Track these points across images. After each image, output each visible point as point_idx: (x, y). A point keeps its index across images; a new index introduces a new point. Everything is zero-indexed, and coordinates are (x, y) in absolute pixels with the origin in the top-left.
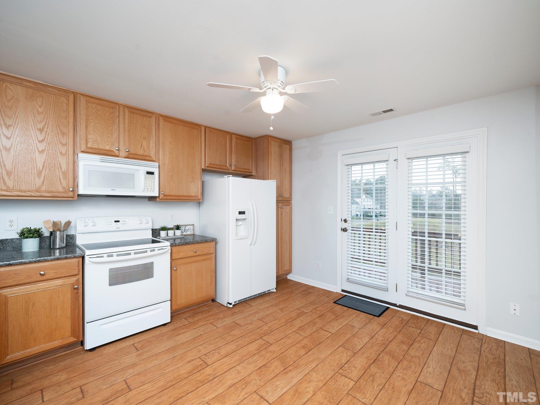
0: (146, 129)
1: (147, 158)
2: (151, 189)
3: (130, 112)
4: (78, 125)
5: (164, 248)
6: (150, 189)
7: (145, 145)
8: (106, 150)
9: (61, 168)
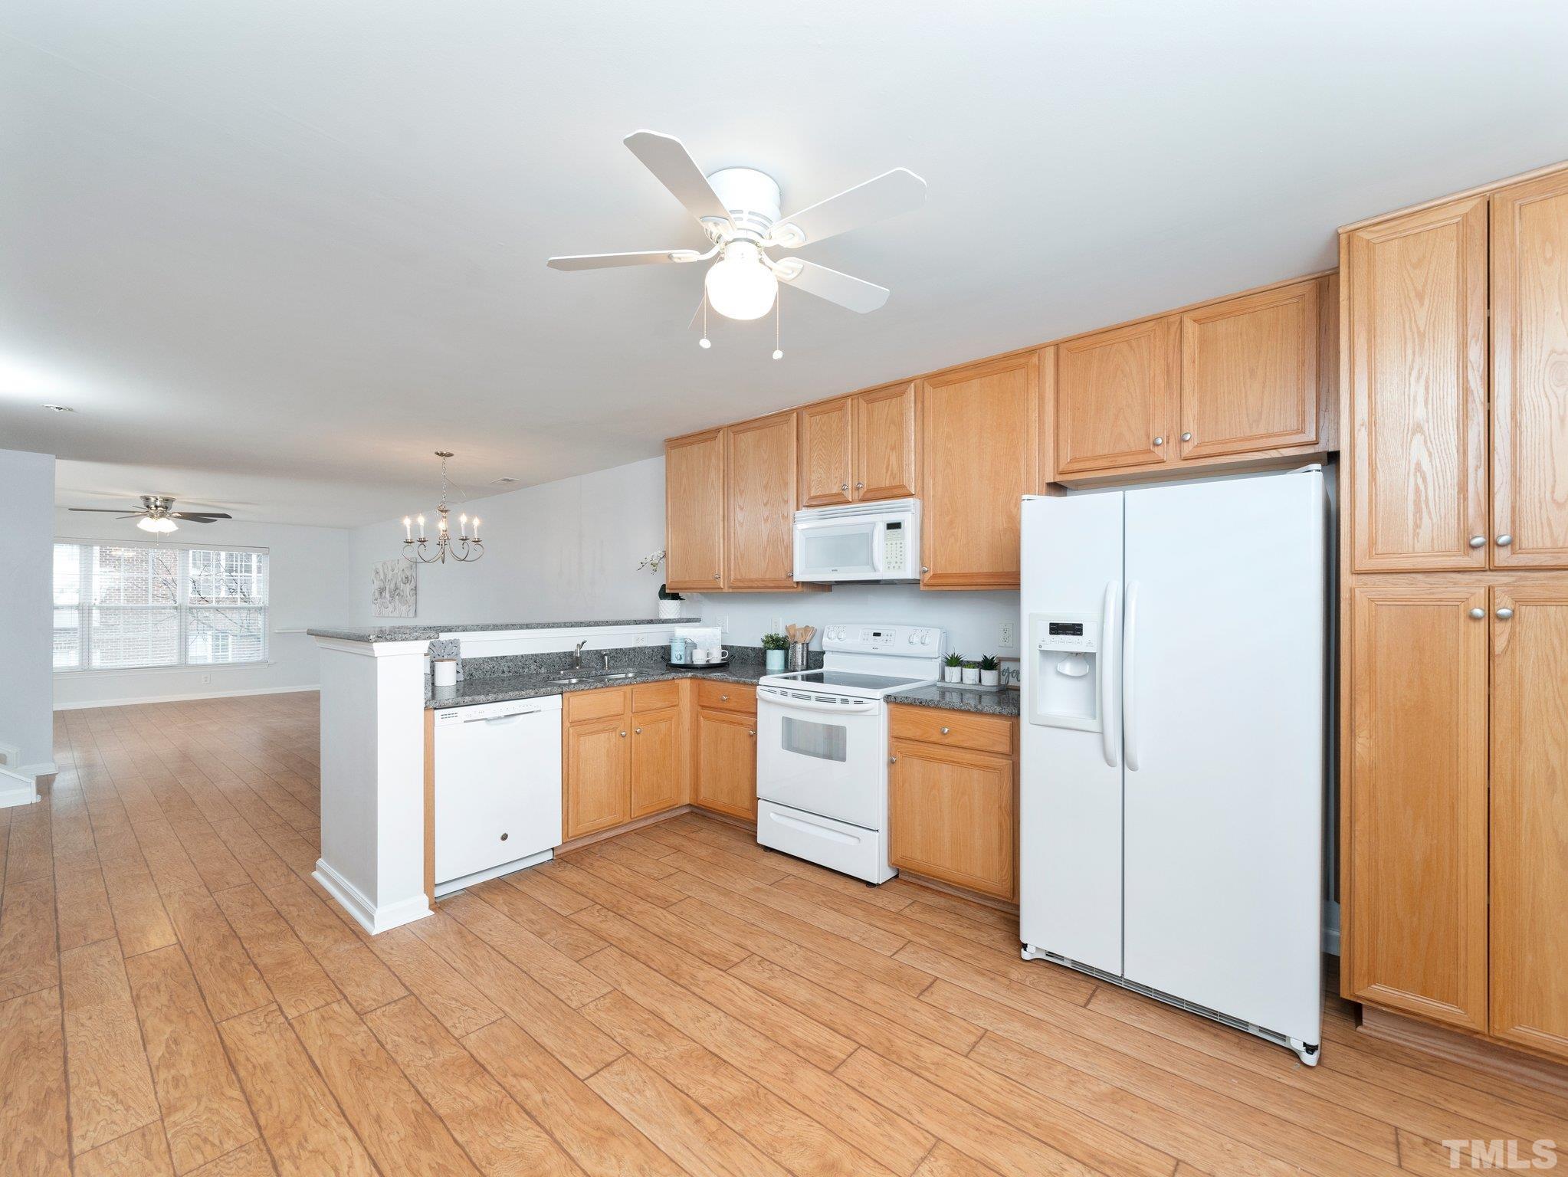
0: (895, 425)
1: (896, 492)
2: (896, 562)
3: (868, 402)
4: (806, 458)
5: (865, 701)
6: (893, 564)
7: (895, 463)
8: (832, 495)
9: (783, 541)
